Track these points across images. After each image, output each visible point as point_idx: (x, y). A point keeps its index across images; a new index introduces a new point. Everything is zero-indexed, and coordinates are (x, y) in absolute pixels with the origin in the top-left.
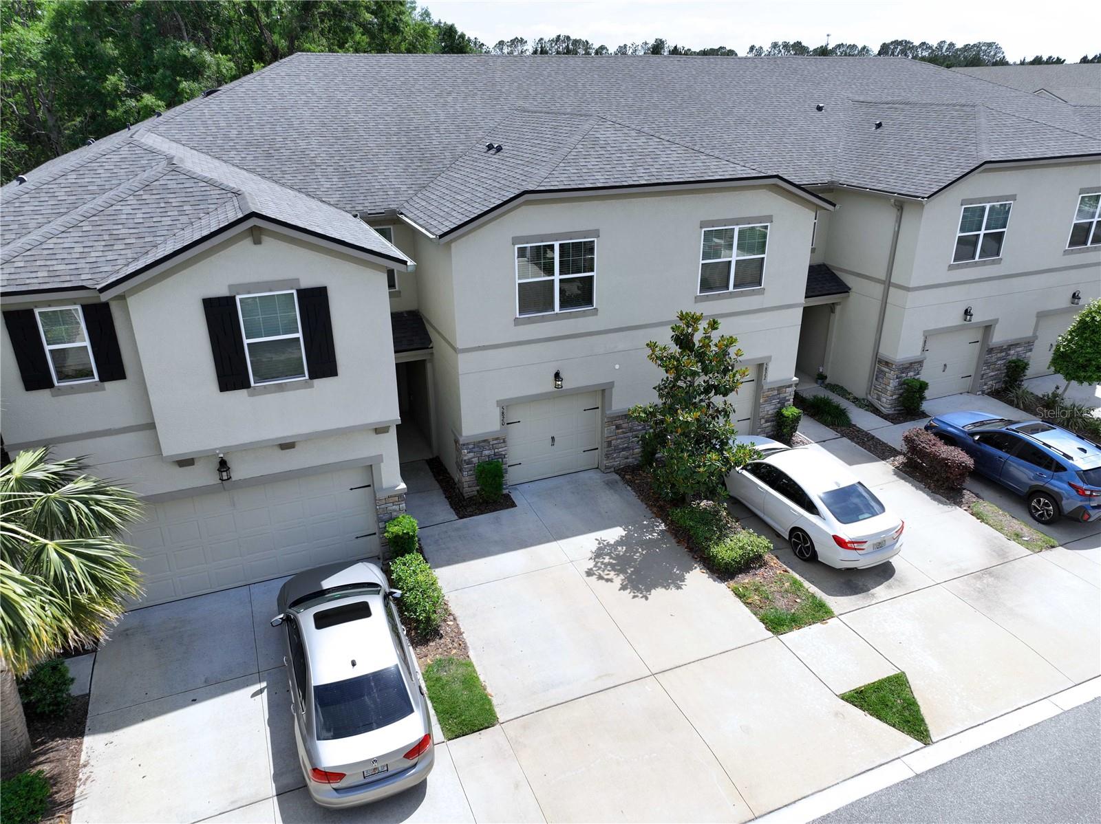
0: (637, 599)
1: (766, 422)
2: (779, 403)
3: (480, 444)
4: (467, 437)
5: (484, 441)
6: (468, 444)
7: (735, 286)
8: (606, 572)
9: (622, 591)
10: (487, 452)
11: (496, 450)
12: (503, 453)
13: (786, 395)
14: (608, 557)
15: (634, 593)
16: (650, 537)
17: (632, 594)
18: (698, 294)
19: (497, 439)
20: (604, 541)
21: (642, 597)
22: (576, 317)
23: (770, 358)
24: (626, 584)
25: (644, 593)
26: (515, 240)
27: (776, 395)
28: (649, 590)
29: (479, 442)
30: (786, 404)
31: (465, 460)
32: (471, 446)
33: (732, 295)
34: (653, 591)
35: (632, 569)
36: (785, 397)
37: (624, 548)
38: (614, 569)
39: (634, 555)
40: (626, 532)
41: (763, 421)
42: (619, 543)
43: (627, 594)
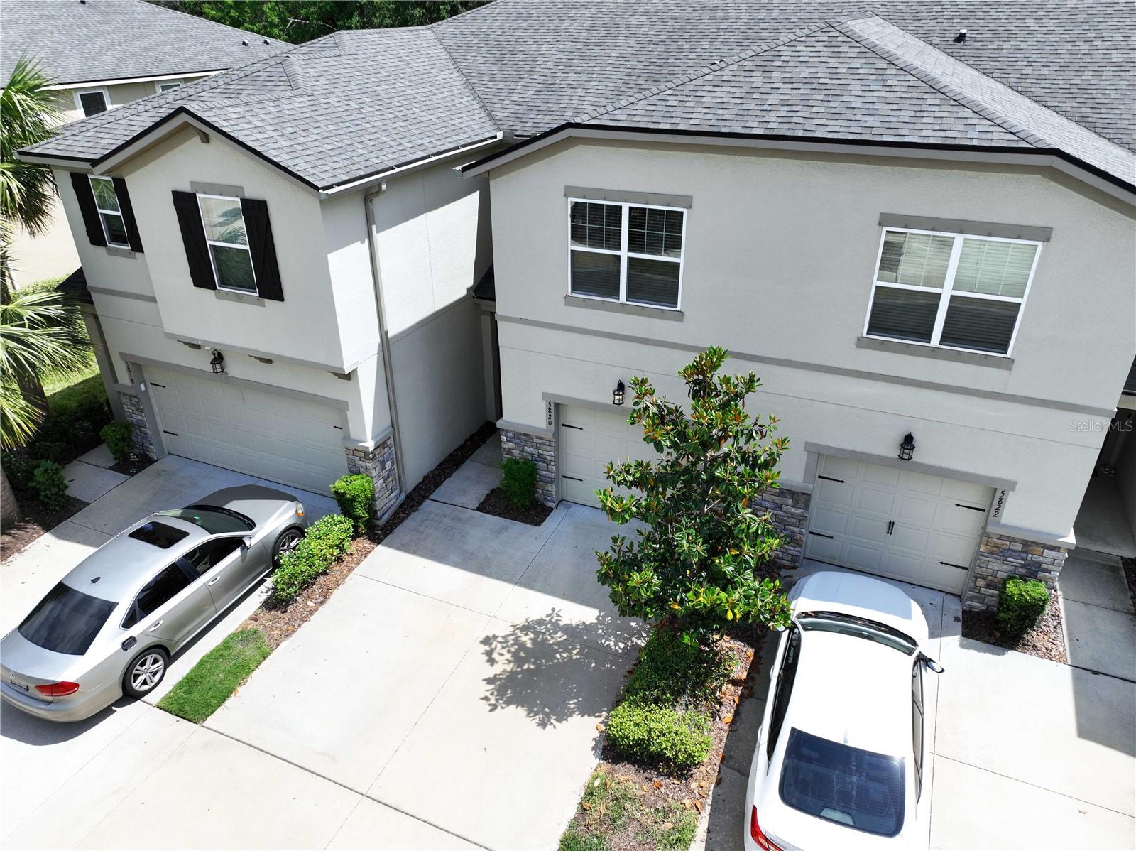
0: (485, 702)
1: (989, 586)
2: (1023, 566)
3: (522, 437)
4: (507, 422)
5: (527, 435)
6: (507, 431)
7: (945, 338)
8: (504, 652)
9: (485, 682)
10: (528, 449)
11: (540, 451)
12: (548, 458)
13: (1041, 559)
14: (531, 635)
15: (492, 694)
16: (612, 644)
17: (488, 694)
18: (865, 335)
19: (542, 438)
20: (558, 615)
21: (490, 705)
22: (650, 316)
23: (1012, 485)
24: (500, 679)
25: (501, 702)
26: (569, 191)
27: (1017, 551)
28: (508, 702)
29: (520, 434)
30: (1040, 574)
31: (505, 448)
32: (511, 435)
33: (934, 353)
34: (513, 707)
35: (532, 667)
36: (1041, 563)
37: (565, 637)
38: (515, 655)
39: (560, 653)
40: (596, 621)
41: (981, 583)
42: (568, 629)
43: (485, 689)
